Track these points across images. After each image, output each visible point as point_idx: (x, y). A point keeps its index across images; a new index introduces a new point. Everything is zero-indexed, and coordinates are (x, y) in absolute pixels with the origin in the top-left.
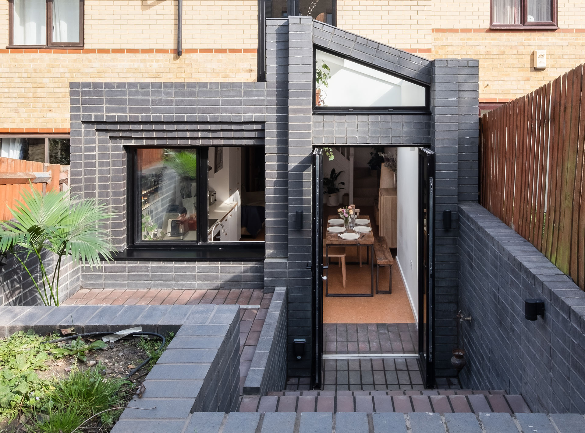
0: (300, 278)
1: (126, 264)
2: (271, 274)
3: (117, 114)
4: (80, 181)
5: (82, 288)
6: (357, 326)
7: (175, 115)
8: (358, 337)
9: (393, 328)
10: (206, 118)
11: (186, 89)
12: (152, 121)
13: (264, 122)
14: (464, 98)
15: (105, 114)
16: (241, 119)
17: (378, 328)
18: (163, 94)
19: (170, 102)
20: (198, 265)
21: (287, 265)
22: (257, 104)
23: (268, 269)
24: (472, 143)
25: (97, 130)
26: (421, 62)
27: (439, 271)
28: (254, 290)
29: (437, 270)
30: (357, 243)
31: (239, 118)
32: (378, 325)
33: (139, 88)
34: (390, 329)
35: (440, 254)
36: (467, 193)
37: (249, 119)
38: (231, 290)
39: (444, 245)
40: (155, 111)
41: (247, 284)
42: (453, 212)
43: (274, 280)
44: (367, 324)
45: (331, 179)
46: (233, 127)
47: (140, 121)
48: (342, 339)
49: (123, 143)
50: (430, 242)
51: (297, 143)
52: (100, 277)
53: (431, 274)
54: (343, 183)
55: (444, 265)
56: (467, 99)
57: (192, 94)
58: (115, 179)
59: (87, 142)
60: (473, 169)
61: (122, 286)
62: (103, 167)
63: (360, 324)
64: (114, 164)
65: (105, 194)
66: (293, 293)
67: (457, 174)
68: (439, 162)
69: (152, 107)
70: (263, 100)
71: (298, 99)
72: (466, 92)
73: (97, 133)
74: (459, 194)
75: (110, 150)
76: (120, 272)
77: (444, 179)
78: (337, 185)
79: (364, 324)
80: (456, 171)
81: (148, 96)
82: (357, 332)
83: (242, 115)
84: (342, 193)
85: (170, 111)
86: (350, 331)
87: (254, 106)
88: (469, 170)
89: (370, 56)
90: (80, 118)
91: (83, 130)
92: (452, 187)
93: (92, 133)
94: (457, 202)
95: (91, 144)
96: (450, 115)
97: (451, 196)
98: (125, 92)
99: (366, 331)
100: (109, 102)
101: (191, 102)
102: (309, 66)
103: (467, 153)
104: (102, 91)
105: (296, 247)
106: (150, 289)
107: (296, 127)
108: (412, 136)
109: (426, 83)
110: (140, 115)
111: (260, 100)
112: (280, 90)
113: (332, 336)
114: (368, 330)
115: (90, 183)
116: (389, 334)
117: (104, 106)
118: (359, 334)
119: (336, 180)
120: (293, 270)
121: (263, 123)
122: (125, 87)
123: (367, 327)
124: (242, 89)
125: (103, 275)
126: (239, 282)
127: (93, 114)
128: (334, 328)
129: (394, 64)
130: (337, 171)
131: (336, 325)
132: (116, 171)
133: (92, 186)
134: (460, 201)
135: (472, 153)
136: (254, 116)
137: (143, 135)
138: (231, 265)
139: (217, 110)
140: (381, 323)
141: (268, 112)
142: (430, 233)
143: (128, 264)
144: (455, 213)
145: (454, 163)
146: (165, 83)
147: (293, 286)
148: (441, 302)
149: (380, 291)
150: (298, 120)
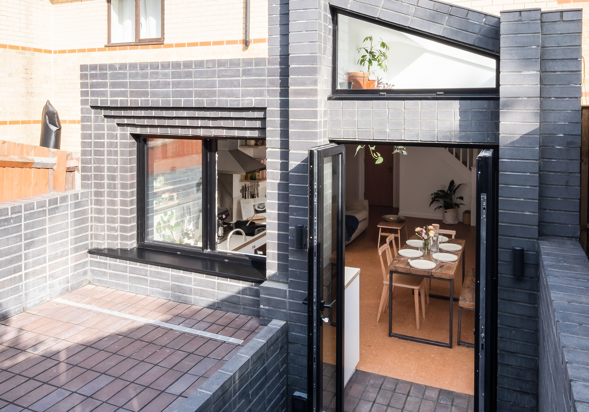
0: (303, 314)
1: (127, 263)
2: (268, 302)
3: (119, 99)
4: (90, 170)
5: (90, 283)
6: (411, 386)
7: (173, 100)
8: (405, 403)
9: (461, 400)
10: (203, 103)
11: (182, 70)
12: (150, 106)
13: (266, 108)
14: (555, 72)
15: (109, 99)
16: (239, 104)
17: (439, 396)
18: (160, 76)
19: (166, 84)
20: (195, 277)
21: (287, 294)
22: (257, 85)
23: (264, 295)
24: (569, 144)
25: (105, 116)
26: (484, 20)
27: (504, 339)
28: (252, 317)
29: (501, 338)
30: (430, 274)
31: (237, 103)
32: (441, 392)
33: (138, 69)
34: (457, 401)
35: (507, 314)
36: (559, 224)
37: (248, 104)
38: (228, 312)
39: (513, 301)
40: (154, 95)
41: (246, 309)
42: (527, 251)
43: (271, 310)
44: (426, 386)
45: (449, 192)
46: (232, 114)
47: (140, 106)
48: (382, 401)
49: (130, 130)
50: (481, 293)
51: (300, 135)
52: (105, 274)
53: (482, 345)
54: (461, 198)
55: (513, 332)
56: (560, 73)
57: (189, 75)
58: (124, 170)
59: (96, 128)
60: (571, 186)
61: (125, 286)
62: (111, 156)
63: (417, 384)
64: (122, 153)
65: (113, 186)
66: (293, 331)
67: (538, 191)
68: (506, 172)
69: (151, 91)
70: (264, 80)
71: (301, 77)
72: (558, 63)
73: (106, 119)
74: (541, 224)
75: (119, 138)
76: (122, 272)
77: (514, 198)
78: (455, 199)
79: (422, 385)
80: (536, 186)
81: (147, 78)
82: (408, 395)
83: (241, 99)
84: (462, 209)
85: (167, 95)
86: (399, 392)
87: (253, 88)
88: (563, 187)
89: (406, 16)
90: (88, 103)
91: (93, 116)
92: (529, 212)
93: (100, 119)
94: (536, 236)
95: (99, 131)
96: (526, 99)
97: (527, 226)
98: (126, 74)
99: (421, 397)
100: (113, 85)
101: (189, 84)
102: (315, 33)
103: (559, 159)
104: (107, 73)
105: (298, 272)
106: (148, 296)
107: (298, 114)
108: (470, 131)
109: (493, 51)
110: (139, 99)
111: (260, 80)
112: (284, 67)
113: (372, 393)
114: (423, 396)
115: (99, 172)
116: (451, 409)
117: (108, 89)
118: (409, 398)
119: (454, 193)
120: (295, 301)
121: (264, 109)
122: (126, 68)
123: (425, 391)
124: (240, 67)
125: (107, 272)
126: (236, 304)
127: (99, 99)
128: (379, 382)
129: (442, 26)
130: (457, 183)
131: (385, 378)
132: (124, 162)
133: (100, 176)
134: (542, 234)
135: (569, 160)
136: (253, 101)
137: (146, 123)
138: (228, 282)
139: (213, 94)
140: (447, 389)
141: (270, 95)
142: (481, 280)
143: (130, 264)
144: (533, 253)
145: (532, 175)
146: (163, 63)
147: (294, 322)
148: (508, 389)
149: (464, 342)
150: (301, 105)
